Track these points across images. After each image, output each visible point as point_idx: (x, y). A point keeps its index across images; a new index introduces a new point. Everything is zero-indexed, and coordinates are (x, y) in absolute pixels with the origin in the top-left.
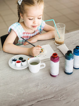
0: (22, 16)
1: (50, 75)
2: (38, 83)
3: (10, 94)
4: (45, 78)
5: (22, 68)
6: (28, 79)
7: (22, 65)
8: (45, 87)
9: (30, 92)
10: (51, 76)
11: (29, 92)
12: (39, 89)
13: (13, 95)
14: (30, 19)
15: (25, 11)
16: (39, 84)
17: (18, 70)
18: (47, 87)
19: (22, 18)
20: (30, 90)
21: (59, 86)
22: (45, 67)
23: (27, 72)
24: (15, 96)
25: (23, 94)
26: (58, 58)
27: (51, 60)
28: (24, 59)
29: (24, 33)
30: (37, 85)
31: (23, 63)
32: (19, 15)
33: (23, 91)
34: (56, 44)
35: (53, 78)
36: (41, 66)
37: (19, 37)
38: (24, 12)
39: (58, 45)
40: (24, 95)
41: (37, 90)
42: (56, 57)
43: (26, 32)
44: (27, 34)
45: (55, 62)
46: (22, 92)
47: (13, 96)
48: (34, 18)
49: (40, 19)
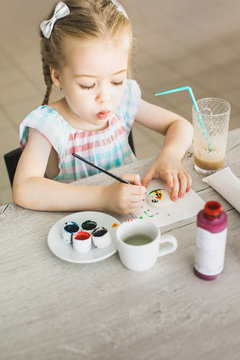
0: (57, 78)
1: (193, 274)
2: (159, 304)
3: (67, 347)
4: (178, 286)
5: (95, 258)
6: (121, 293)
7: (94, 246)
8: (185, 315)
9: (134, 337)
10: (197, 278)
11: (131, 336)
12: (165, 323)
13: (77, 351)
14: (83, 87)
15: (64, 58)
16: (161, 309)
17: (83, 265)
18: (189, 317)
19: (56, 83)
20: (133, 329)
21: (229, 311)
22: (177, 250)
23: (114, 268)
24: (84, 352)
25: (112, 344)
26: (222, 217)
27: (199, 225)
28: (99, 227)
29: (73, 137)
30: (155, 313)
31: (97, 240)
32: (47, 74)
33: (109, 334)
34: (197, 168)
35: (206, 283)
36: (163, 246)
37: (61, 152)
38: (61, 63)
39: (205, 171)
40: (116, 347)
41: (157, 328)
42: (216, 214)
43: (80, 131)
44: (86, 138)
45: (212, 232)
46: (109, 339)
47: (79, 354)
48: (99, 83)
49: (120, 83)
